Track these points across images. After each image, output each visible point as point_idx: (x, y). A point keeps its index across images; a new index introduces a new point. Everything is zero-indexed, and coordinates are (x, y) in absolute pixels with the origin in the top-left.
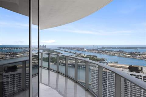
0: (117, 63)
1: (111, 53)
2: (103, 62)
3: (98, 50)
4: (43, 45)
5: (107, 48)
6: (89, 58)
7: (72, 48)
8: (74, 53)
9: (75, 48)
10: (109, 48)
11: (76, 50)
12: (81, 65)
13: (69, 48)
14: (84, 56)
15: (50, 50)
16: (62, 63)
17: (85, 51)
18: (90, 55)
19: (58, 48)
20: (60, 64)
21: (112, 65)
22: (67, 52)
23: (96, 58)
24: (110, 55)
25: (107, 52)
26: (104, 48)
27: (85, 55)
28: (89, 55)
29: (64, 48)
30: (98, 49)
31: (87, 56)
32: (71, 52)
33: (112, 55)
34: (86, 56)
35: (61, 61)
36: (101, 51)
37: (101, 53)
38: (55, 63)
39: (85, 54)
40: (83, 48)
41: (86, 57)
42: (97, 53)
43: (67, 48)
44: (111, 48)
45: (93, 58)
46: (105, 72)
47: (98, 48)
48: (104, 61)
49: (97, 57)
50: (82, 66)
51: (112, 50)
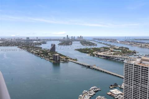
0: (148, 56)
1: (143, 45)
2: (134, 54)
3: (129, 42)
4: (81, 36)
5: (139, 39)
6: (121, 49)
7: (106, 39)
8: (108, 45)
9: (108, 39)
10: (141, 40)
11: (109, 41)
12: (114, 57)
13: (103, 39)
14: (116, 47)
15: (87, 41)
16: (97, 55)
17: (118, 43)
18: (122, 47)
19: (93, 39)
20: (95, 55)
22: (101, 43)
23: (128, 50)
24: (141, 47)
25: (138, 44)
26: (136, 40)
27: (117, 47)
28: (121, 47)
29: (99, 39)
30: (130, 41)
31: (119, 47)
32: (105, 43)
33: (143, 47)
34: (118, 48)
35: (96, 52)
36: (133, 43)
37: (132, 44)
38: (90, 55)
39: (118, 46)
40: (116, 40)
41: (119, 49)
42: (129, 45)
43: (101, 39)
44: (142, 39)
45: (125, 50)
47: (130, 39)
48: (135, 53)
49: (128, 49)
50: (114, 59)
51: (144, 41)
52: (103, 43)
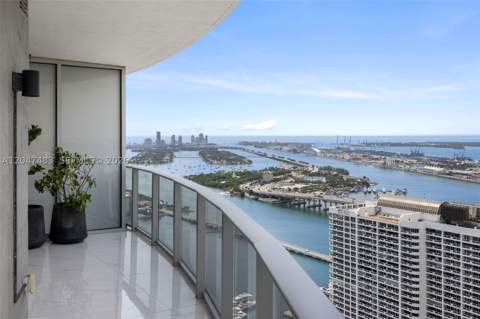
0: (405, 193)
1: (389, 161)
2: (365, 189)
3: (349, 151)
4: (201, 135)
5: (378, 144)
6: (325, 175)
7: (279, 145)
8: (285, 161)
9: (286, 144)
10: (382, 145)
11: (289, 151)
12: (304, 199)
13: (270, 144)
14: (310, 169)
15: (220, 150)
16: (251, 193)
17: (315, 154)
18: (329, 169)
19: (240, 144)
20: (247, 194)
21: (392, 199)
22: (265, 155)
23: (345, 177)
24: (384, 167)
25: (377, 159)
26: (369, 145)
27: (313, 166)
28: (325, 168)
29: (257, 145)
30: (352, 149)
31: (321, 169)
32: (277, 155)
33: (391, 168)
34: (316, 170)
35: (248, 185)
36: (359, 156)
37: (358, 159)
38: (231, 193)
39: (315, 164)
40: (309, 145)
41: (318, 174)
42: (349, 161)
43: (264, 145)
44: (386, 144)
45: (336, 175)
46: (370, 222)
47: (352, 143)
48: (368, 185)
49: (347, 174)
50: (305, 203)
52: (269, 155)
